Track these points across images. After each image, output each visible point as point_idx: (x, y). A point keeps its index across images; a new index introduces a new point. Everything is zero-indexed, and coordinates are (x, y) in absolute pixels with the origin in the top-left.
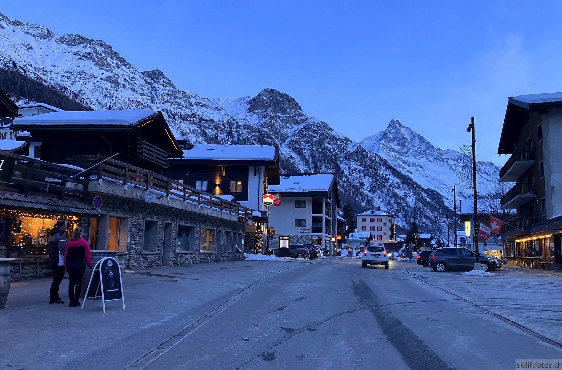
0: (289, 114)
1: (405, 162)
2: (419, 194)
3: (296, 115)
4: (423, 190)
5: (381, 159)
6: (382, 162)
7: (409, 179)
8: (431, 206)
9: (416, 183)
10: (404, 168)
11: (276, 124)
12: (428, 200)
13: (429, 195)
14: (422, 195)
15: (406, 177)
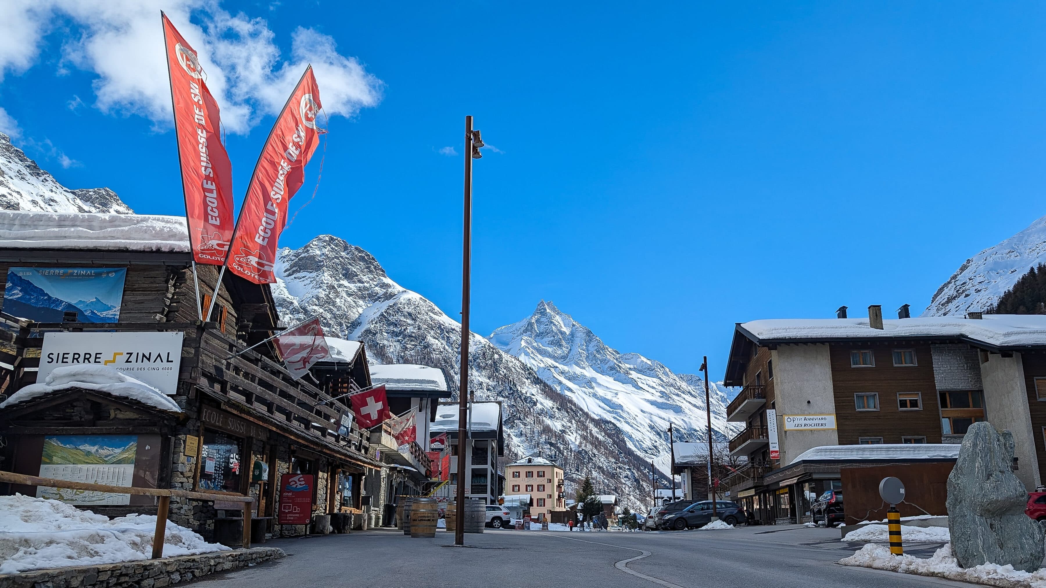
0: (363, 283)
1: (562, 373)
2: (586, 428)
3: (376, 286)
4: (593, 420)
5: (524, 367)
6: (525, 372)
7: (571, 402)
8: (606, 448)
9: (581, 410)
10: (560, 383)
11: (338, 300)
12: (600, 437)
13: (602, 430)
14: (591, 431)
15: (565, 398)
